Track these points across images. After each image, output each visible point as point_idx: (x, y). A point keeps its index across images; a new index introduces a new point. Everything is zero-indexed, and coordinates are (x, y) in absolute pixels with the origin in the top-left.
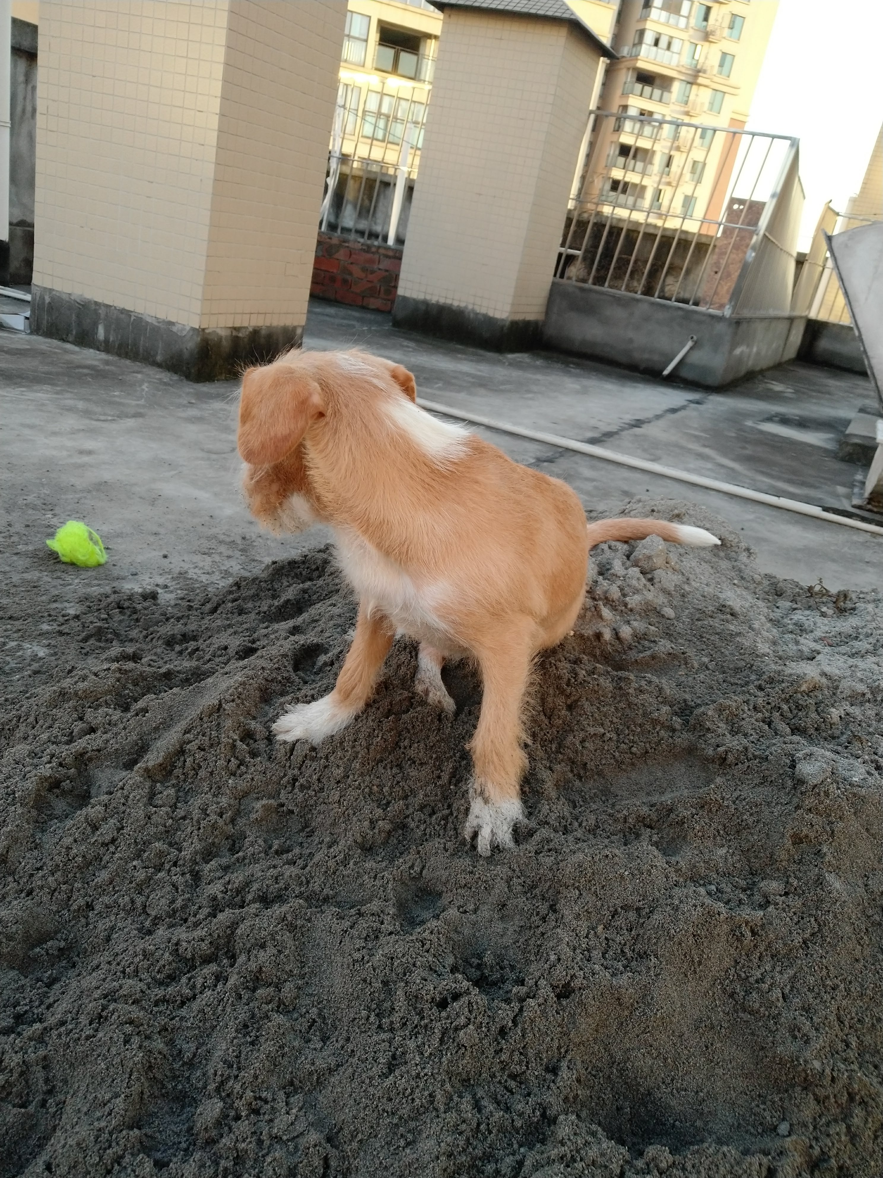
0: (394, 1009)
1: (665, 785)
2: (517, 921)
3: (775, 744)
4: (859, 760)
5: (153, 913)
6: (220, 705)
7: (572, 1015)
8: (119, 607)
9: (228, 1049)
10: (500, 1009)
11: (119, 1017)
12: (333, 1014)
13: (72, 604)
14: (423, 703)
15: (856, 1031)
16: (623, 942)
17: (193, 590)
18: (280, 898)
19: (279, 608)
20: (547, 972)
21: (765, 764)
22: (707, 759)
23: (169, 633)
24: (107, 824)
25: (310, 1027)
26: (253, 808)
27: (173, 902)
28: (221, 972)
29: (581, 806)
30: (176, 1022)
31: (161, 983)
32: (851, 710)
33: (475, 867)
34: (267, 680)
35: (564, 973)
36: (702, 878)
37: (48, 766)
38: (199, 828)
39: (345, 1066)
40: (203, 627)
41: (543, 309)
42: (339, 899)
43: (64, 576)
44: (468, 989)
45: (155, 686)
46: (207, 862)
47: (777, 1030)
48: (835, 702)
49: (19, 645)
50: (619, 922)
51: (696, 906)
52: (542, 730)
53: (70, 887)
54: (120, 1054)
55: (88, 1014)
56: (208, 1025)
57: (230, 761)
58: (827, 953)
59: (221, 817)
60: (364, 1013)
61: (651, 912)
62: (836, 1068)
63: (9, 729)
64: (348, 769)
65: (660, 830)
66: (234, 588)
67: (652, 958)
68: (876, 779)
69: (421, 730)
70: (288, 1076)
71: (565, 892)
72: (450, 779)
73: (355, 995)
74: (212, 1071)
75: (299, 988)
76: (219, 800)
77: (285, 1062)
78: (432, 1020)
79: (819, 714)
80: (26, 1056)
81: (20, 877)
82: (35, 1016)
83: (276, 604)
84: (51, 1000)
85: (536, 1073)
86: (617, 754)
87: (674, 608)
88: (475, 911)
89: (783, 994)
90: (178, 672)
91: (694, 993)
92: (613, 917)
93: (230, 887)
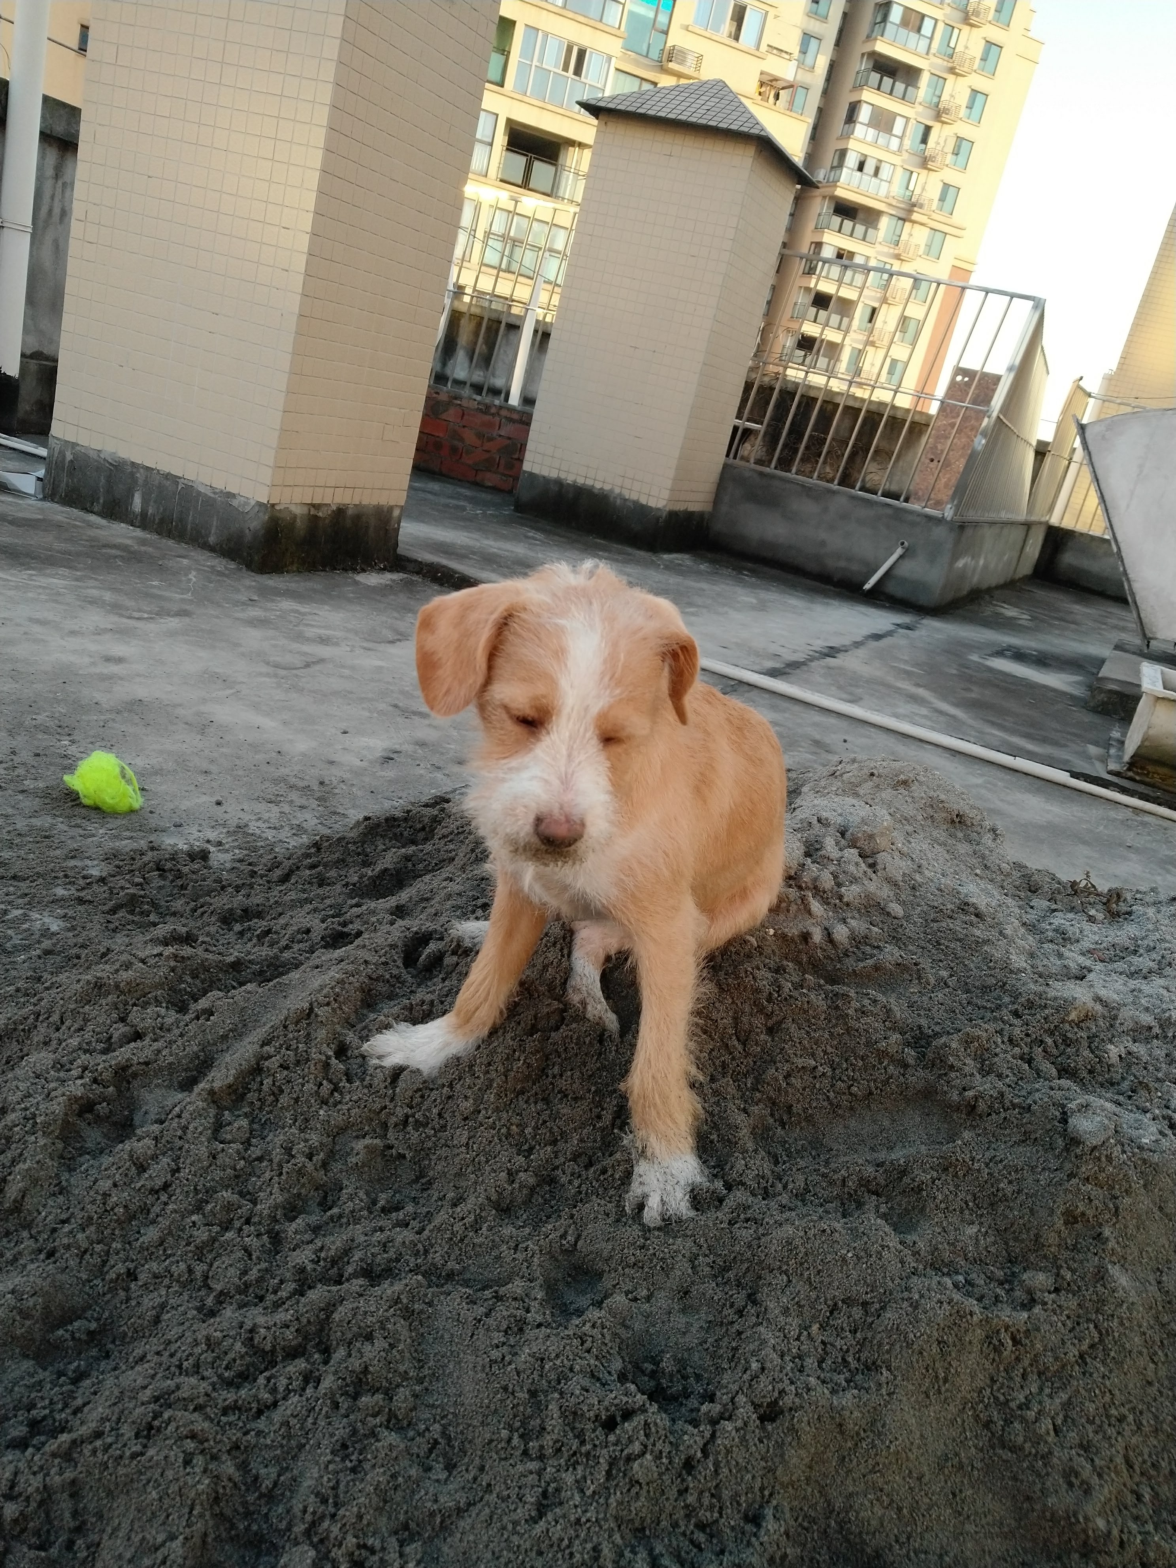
0: (544, 1429)
1: (894, 1138)
2: (704, 1315)
3: (1038, 1090)
4: (1148, 1115)
5: (218, 1287)
6: (311, 1009)
7: (780, 1445)
8: (158, 869)
9: (322, 1477)
10: (686, 1433)
11: (177, 1428)
12: (462, 1433)
13: (96, 862)
14: (580, 1017)
15: (1149, 1479)
16: (845, 1347)
17: (255, 850)
18: (388, 1273)
19: (374, 880)
20: (747, 1384)
21: (1027, 1115)
22: (950, 1106)
23: (226, 907)
24: (157, 1163)
25: (431, 1451)
26: (352, 1149)
27: (245, 1272)
28: (311, 1372)
29: (784, 1163)
30: (251, 1437)
31: (229, 1384)
32: (1135, 1048)
33: (647, 1239)
34: (370, 978)
35: (770, 1387)
36: (947, 1265)
37: (79, 1082)
38: (281, 1174)
39: (479, 1506)
40: (272, 901)
41: (711, 497)
42: (467, 1276)
43: (85, 823)
44: (644, 1405)
45: (220, 980)
46: (293, 1219)
47: (1048, 1474)
48: (1113, 1036)
49: (25, 915)
50: (840, 1320)
51: (942, 1303)
52: (733, 1059)
53: (106, 1248)
54: (177, 1480)
55: (134, 1422)
56: (293, 1443)
57: (321, 1084)
58: (1111, 1371)
59: (311, 1160)
60: (505, 1433)
61: (881, 1308)
62: (1126, 1530)
63: (23, 1030)
64: (479, 1100)
65: (889, 1199)
66: (313, 850)
67: (884, 1370)
68: (1171, 1142)
69: (576, 1055)
70: (402, 1517)
71: (769, 1278)
72: (614, 1119)
73: (493, 1407)
74: (301, 1506)
75: (416, 1396)
76: (307, 1136)
77: (398, 1496)
78: (595, 1446)
79: (1092, 1052)
80: (48, 1479)
81: (39, 1232)
82: (57, 1424)
83: (370, 873)
84: (79, 1402)
85: (732, 1523)
86: (832, 1095)
87: (903, 903)
88: (648, 1299)
89: (1054, 1425)
90: (250, 962)
91: (938, 1419)
92: (831, 1313)
93: (323, 1255)
